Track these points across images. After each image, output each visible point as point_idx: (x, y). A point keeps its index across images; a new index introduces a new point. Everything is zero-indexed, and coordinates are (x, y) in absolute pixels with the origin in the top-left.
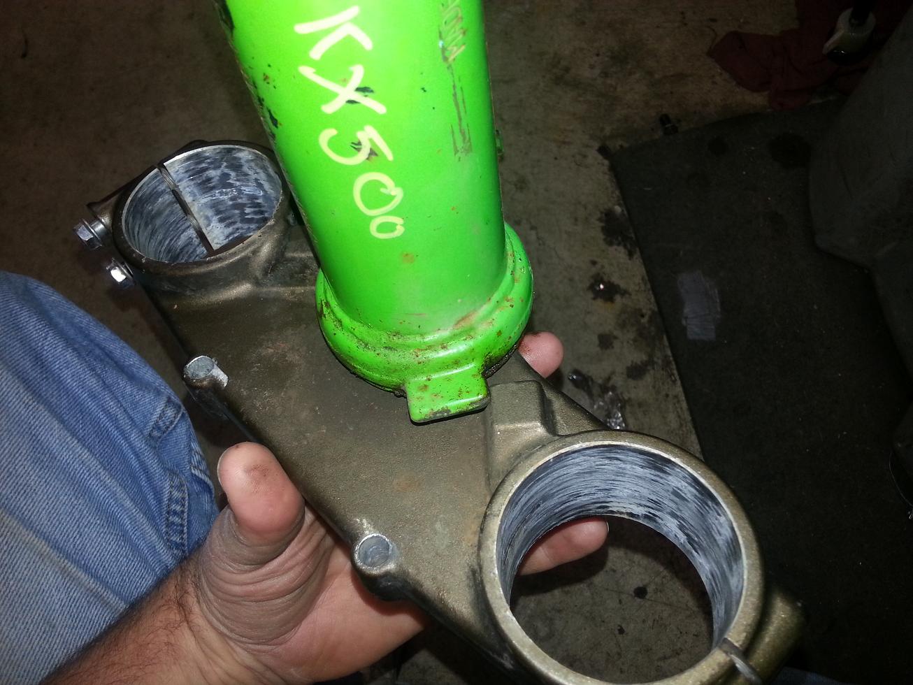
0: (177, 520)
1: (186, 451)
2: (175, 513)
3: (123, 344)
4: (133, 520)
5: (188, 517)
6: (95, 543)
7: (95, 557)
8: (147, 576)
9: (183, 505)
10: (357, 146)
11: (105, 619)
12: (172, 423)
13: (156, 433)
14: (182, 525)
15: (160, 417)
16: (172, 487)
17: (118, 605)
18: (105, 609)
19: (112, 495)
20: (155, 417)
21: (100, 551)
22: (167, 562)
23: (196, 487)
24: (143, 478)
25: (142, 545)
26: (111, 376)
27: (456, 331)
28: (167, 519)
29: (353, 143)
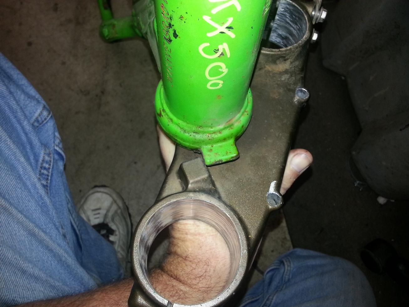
0: (45, 172)
1: (52, 136)
2: (45, 168)
3: (18, 72)
4: (25, 169)
5: (52, 172)
6: (4, 180)
7: (4, 187)
8: (31, 200)
9: (50, 165)
10: (216, 51)
11: (9, 222)
12: (45, 119)
13: (36, 124)
14: (48, 175)
15: (40, 115)
16: (45, 154)
17: (17, 215)
18: (9, 217)
19: (14, 154)
20: (37, 114)
21: (7, 184)
22: (41, 194)
23: (56, 157)
24: (28, 147)
25: (28, 183)
26: (13, 88)
27: (226, 126)
28: (40, 171)
29: (215, 50)
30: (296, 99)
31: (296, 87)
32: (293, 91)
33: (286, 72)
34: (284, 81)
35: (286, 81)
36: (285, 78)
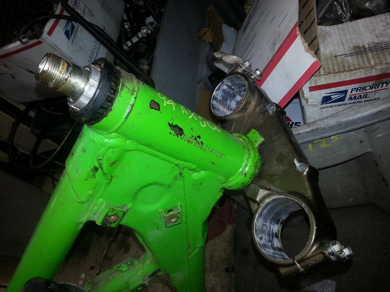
30: (271, 112)
31: (266, 107)
32: (267, 111)
33: (256, 106)
34: (259, 111)
35: (260, 110)
36: (258, 110)
